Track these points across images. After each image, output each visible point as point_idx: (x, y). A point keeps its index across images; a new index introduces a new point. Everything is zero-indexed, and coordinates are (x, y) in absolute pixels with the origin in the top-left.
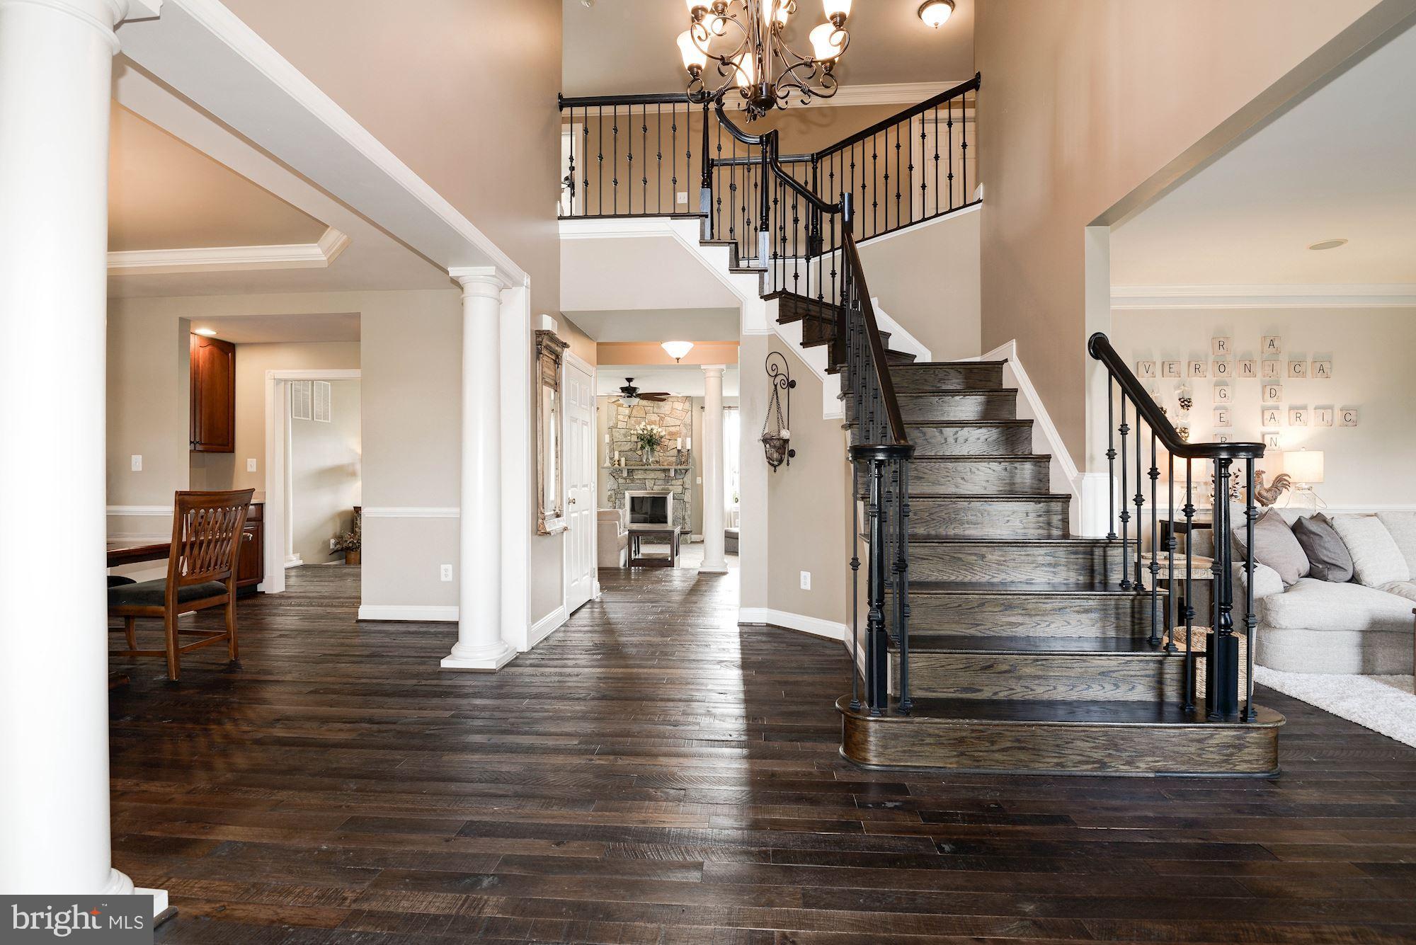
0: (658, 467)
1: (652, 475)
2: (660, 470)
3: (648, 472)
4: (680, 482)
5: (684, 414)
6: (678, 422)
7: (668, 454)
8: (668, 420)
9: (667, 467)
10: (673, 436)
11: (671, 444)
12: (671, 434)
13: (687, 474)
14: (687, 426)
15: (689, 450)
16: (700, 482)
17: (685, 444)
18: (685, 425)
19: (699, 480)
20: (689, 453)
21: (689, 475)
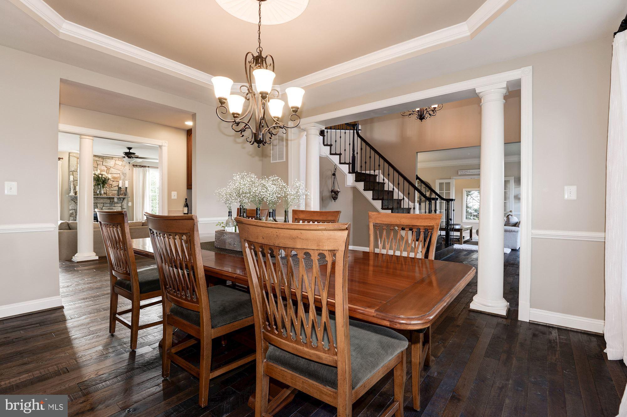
0: (105, 196)
1: (102, 201)
2: (107, 198)
3: (98, 199)
4: (120, 205)
5: (123, 167)
6: (119, 172)
7: (112, 189)
8: (112, 170)
9: (112, 196)
10: (116, 179)
11: (115, 184)
12: (114, 178)
13: (124, 200)
14: (124, 174)
15: (127, 188)
16: (131, 205)
17: (124, 184)
18: (123, 174)
19: (130, 204)
20: (126, 189)
21: (125, 201)
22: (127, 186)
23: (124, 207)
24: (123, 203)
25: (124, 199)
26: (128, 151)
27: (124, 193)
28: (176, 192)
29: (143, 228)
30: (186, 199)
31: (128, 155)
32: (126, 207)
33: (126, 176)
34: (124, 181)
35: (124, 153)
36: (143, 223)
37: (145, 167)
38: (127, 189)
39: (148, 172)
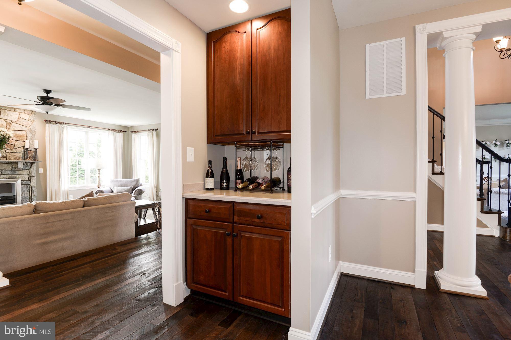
0: (4, 160)
2: (7, 163)
4: (26, 172)
5: (30, 123)
6: (25, 129)
7: (14, 151)
8: (15, 126)
9: (14, 161)
10: (20, 138)
11: (19, 144)
12: (17, 136)
13: (32, 166)
14: (33, 132)
15: (36, 149)
16: (42, 172)
17: (32, 144)
18: (31, 131)
19: (41, 170)
20: (36, 152)
21: (34, 167)
22: (36, 146)
23: (33, 175)
24: (31, 170)
25: (32, 164)
26: (45, 95)
27: (33, 157)
28: (193, 148)
29: (86, 210)
30: (210, 162)
31: (45, 100)
32: (35, 174)
33: (35, 134)
34: (32, 140)
35: (39, 98)
36: (84, 201)
37: (62, 123)
38: (38, 151)
39: (65, 131)
